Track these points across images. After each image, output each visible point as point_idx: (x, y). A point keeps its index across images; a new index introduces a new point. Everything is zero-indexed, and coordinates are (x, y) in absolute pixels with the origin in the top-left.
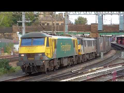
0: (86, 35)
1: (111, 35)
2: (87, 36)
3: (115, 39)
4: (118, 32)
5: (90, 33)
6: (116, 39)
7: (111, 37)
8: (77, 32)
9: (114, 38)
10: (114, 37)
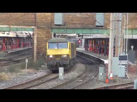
3: (81, 41)
5: (33, 29)
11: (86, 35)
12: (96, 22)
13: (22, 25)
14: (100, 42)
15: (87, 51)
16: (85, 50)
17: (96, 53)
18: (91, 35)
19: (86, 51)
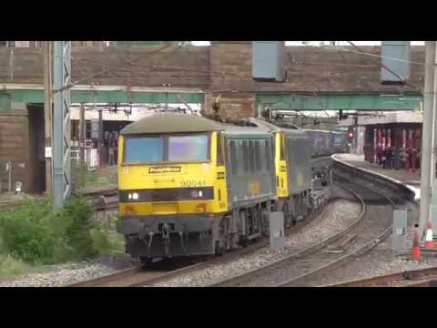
0: (182, 106)
1: (332, 113)
2: (189, 112)
3: (356, 134)
4: (376, 94)
5: (202, 95)
6: (361, 135)
7: (329, 122)
8: (124, 88)
9: (351, 128)
10: (350, 121)
11: (365, 115)
12: (383, 69)
13: (167, 86)
14: (408, 135)
15: (372, 162)
16: (366, 159)
17: (397, 169)
18: (380, 113)
19: (368, 162)
